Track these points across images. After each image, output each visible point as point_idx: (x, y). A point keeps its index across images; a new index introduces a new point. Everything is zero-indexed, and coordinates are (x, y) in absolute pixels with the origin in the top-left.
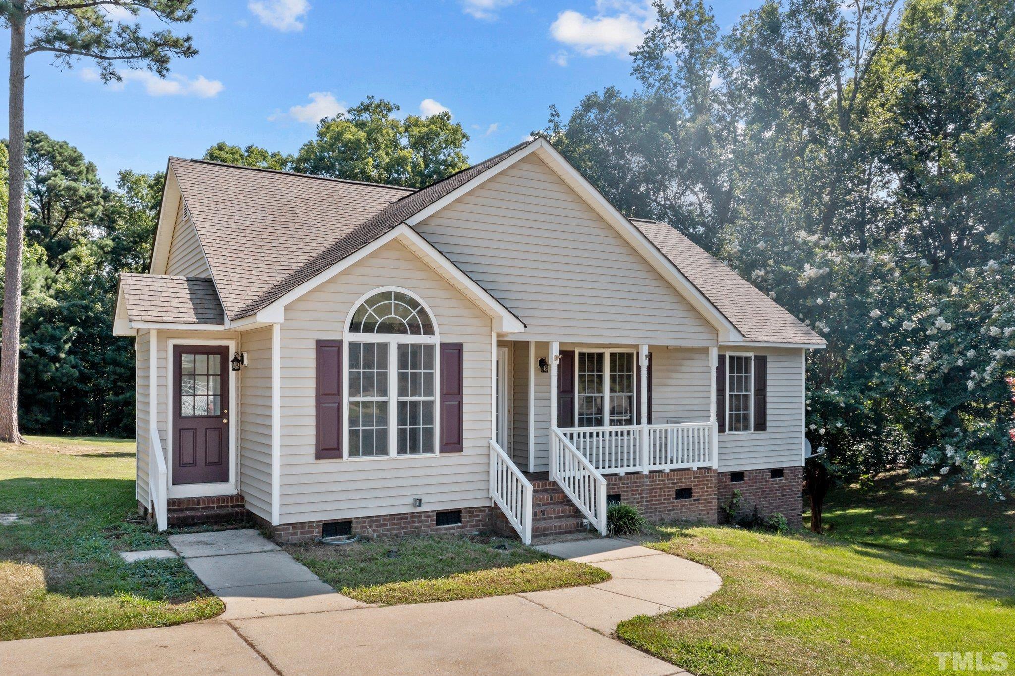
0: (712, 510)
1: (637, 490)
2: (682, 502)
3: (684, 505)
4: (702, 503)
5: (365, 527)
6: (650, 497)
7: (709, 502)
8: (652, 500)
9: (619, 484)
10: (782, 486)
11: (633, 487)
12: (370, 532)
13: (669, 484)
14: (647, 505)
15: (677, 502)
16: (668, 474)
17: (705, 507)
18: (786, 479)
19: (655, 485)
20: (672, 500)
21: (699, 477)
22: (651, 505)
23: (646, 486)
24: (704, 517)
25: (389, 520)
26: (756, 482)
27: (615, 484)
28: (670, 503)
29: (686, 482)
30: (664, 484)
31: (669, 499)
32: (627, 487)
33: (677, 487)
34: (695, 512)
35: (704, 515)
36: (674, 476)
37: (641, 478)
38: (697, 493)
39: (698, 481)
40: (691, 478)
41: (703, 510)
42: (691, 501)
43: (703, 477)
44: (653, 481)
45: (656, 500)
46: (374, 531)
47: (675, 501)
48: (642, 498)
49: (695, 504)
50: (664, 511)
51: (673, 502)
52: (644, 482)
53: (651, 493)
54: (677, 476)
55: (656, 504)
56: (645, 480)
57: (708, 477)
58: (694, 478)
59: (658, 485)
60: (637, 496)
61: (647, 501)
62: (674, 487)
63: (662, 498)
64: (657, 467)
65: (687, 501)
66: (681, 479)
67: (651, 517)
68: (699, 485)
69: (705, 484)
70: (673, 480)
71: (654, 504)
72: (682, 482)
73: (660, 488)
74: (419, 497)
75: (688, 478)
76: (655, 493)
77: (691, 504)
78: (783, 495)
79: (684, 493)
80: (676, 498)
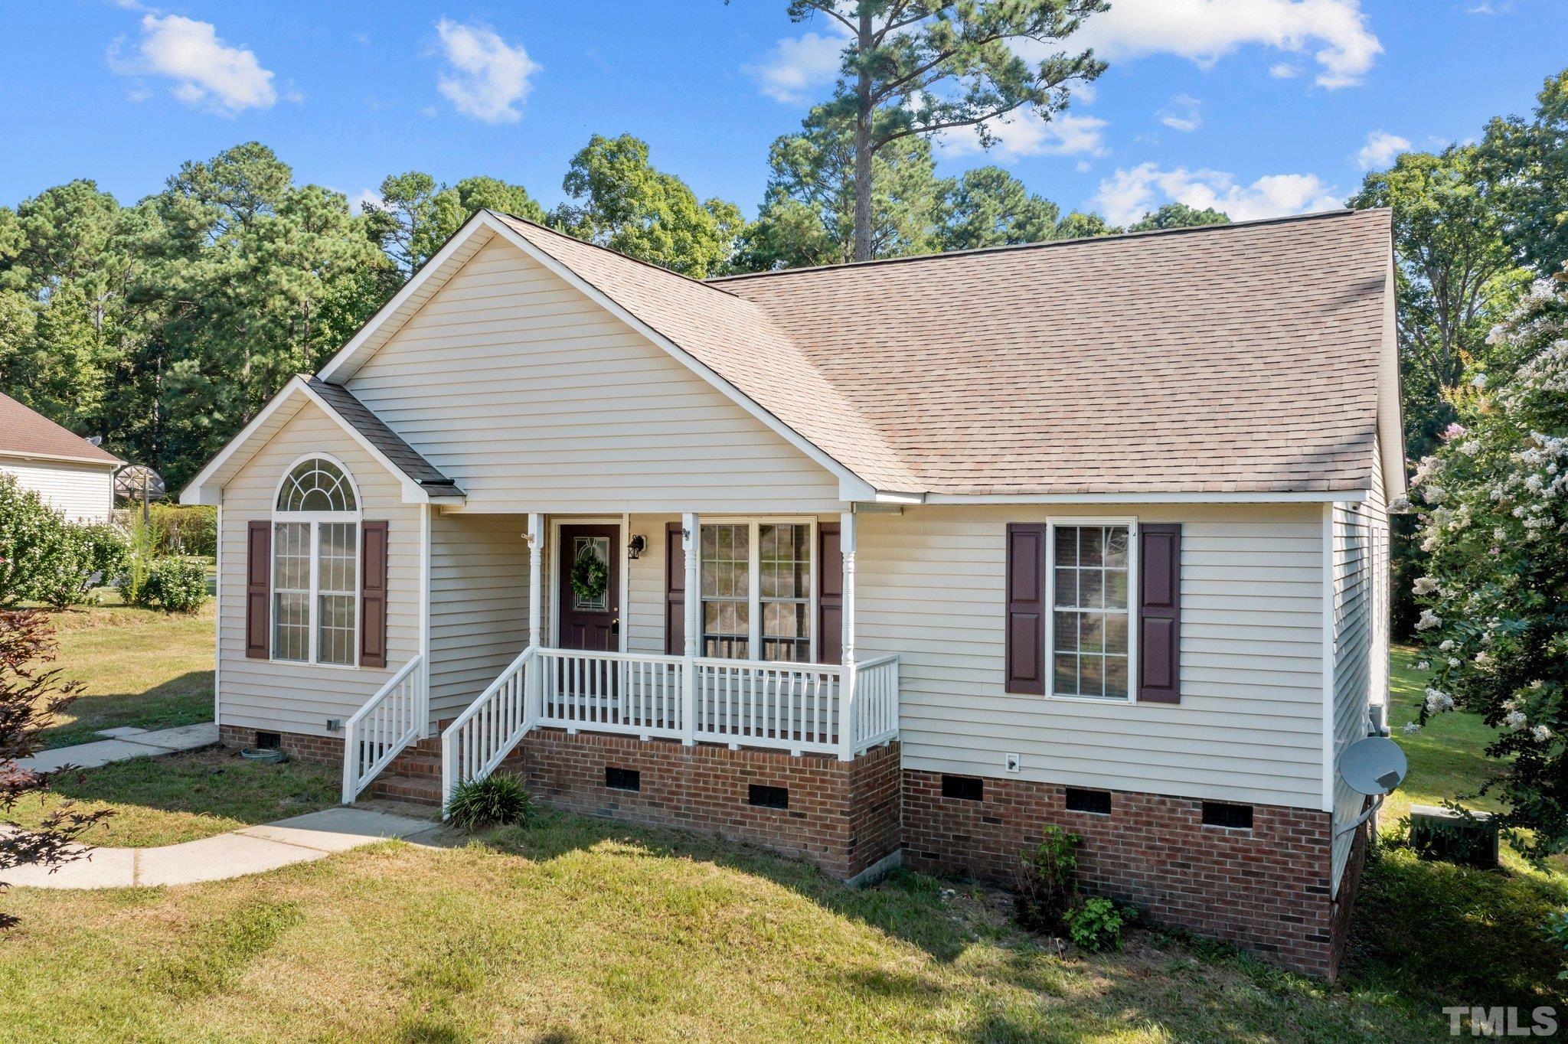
0: (835, 843)
1: (669, 771)
2: (764, 811)
3: (768, 819)
4: (809, 824)
5: (290, 745)
6: (696, 788)
7: (827, 826)
8: (699, 795)
9: (635, 754)
10: (1248, 851)
11: (663, 764)
12: (295, 752)
13: (734, 771)
14: (689, 802)
15: (752, 810)
16: (732, 753)
17: (818, 833)
18: (1258, 835)
19: (704, 768)
20: (740, 804)
21: (801, 771)
22: (696, 802)
23: (687, 766)
24: (817, 853)
25: (312, 741)
26: (1149, 824)
27: (629, 753)
28: (738, 808)
29: (773, 775)
30: (723, 770)
31: (737, 800)
32: (652, 762)
33: (751, 780)
34: (795, 837)
35: (816, 849)
36: (745, 758)
37: (676, 750)
38: (797, 801)
39: (801, 779)
40: (784, 770)
41: (813, 839)
42: (784, 814)
43: (811, 772)
44: (700, 761)
45: (707, 797)
46: (300, 752)
47: (749, 806)
48: (679, 786)
49: (794, 822)
50: (725, 821)
51: (744, 809)
52: (682, 759)
53: (698, 781)
54: (752, 759)
55: (708, 804)
56: (685, 755)
57: (825, 774)
58: (792, 771)
59: (712, 769)
60: (670, 781)
61: (688, 794)
62: (745, 780)
63: (722, 795)
64: (716, 737)
65: (775, 813)
66: (760, 767)
67: (695, 824)
68: (804, 787)
69: (818, 788)
70: (745, 765)
71: (703, 803)
72: (762, 774)
73: (716, 777)
74: (331, 718)
75: (778, 769)
76: (704, 782)
77: (785, 822)
78: (1247, 873)
79: (769, 796)
80: (751, 802)
